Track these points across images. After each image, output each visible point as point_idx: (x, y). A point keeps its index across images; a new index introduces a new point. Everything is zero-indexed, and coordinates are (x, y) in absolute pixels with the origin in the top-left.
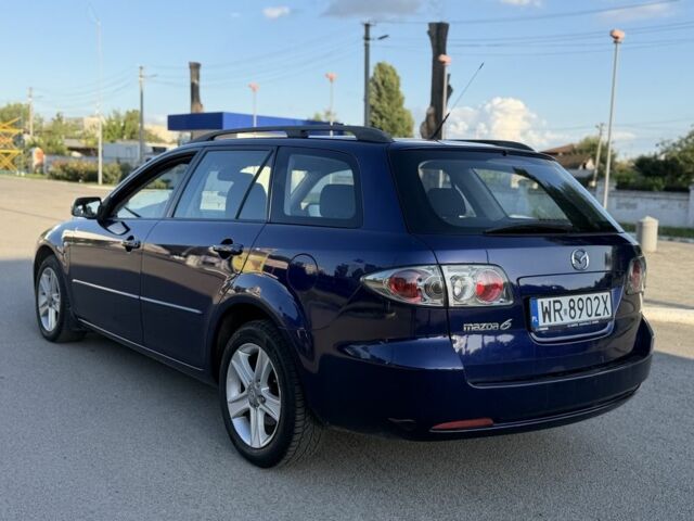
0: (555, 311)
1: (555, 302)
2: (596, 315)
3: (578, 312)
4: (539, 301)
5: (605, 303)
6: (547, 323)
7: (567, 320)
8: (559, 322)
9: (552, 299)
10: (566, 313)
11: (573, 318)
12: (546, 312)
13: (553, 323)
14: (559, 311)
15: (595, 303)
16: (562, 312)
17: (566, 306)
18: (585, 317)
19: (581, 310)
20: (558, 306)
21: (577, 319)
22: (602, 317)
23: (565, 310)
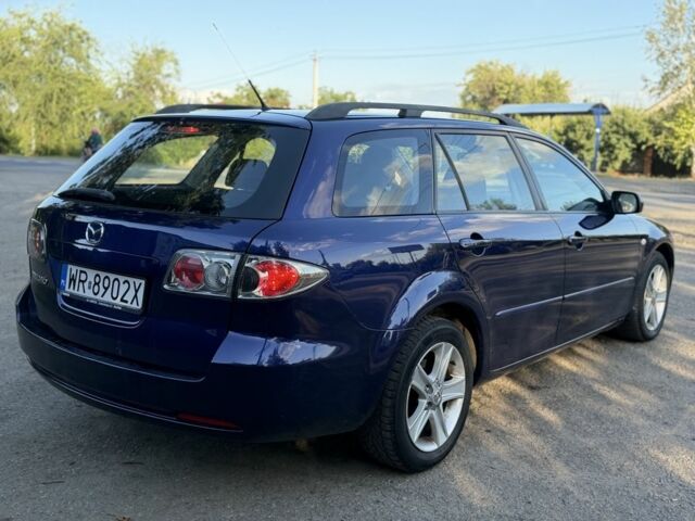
0: (80, 281)
1: (81, 272)
2: (122, 300)
3: (102, 290)
4: (70, 266)
5: (137, 291)
6: (71, 290)
7: (89, 294)
8: (81, 293)
9: (79, 269)
10: (89, 288)
11: (96, 294)
12: (73, 280)
13: (75, 292)
14: (83, 282)
15: (124, 288)
16: (86, 284)
17: (91, 278)
18: (108, 298)
19: (106, 289)
20: (83, 277)
21: (98, 297)
22: (128, 305)
23: (90, 283)
